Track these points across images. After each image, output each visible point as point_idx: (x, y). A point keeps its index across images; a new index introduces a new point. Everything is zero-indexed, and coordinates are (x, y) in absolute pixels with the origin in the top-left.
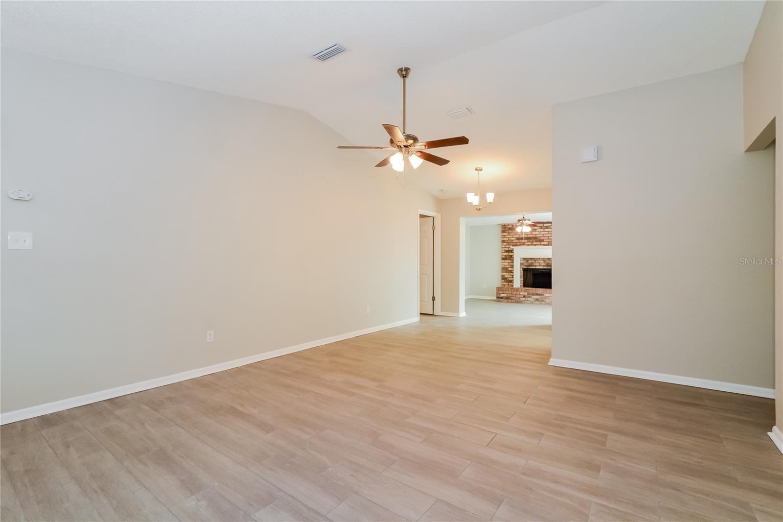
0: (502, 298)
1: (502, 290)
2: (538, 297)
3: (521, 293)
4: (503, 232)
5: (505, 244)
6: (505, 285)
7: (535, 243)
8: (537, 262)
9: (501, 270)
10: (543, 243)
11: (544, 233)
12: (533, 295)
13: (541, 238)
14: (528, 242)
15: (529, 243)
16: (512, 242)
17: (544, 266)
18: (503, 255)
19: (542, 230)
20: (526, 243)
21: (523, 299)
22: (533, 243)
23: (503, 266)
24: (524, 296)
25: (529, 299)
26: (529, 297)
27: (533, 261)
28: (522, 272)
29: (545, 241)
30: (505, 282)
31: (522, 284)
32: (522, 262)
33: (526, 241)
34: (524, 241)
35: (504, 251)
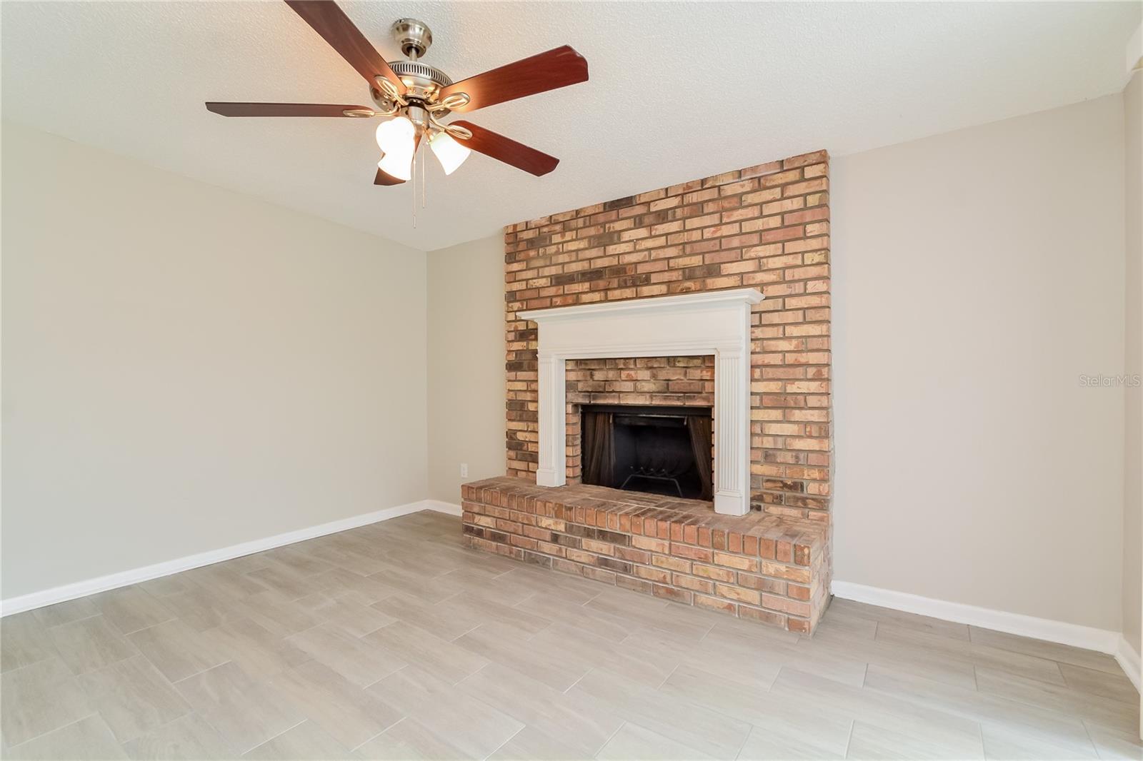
0: (479, 533)
1: (479, 500)
2: (604, 548)
3: (546, 522)
4: (510, 258)
5: (516, 305)
6: (517, 471)
7: (617, 293)
8: (624, 374)
9: (503, 410)
10: (646, 290)
11: (650, 244)
12: (589, 534)
13: (642, 269)
14: (591, 291)
15: (597, 296)
16: (539, 298)
17: (652, 394)
18: (510, 351)
19: (643, 232)
20: (585, 298)
21: (548, 548)
22: (611, 295)
23: (512, 395)
24: (555, 538)
25: (574, 553)
26: (575, 544)
27: (611, 375)
28: (577, 419)
29: (654, 278)
30: (517, 459)
31: (578, 471)
32: (573, 376)
33: (586, 286)
34: (577, 288)
35: (512, 336)
